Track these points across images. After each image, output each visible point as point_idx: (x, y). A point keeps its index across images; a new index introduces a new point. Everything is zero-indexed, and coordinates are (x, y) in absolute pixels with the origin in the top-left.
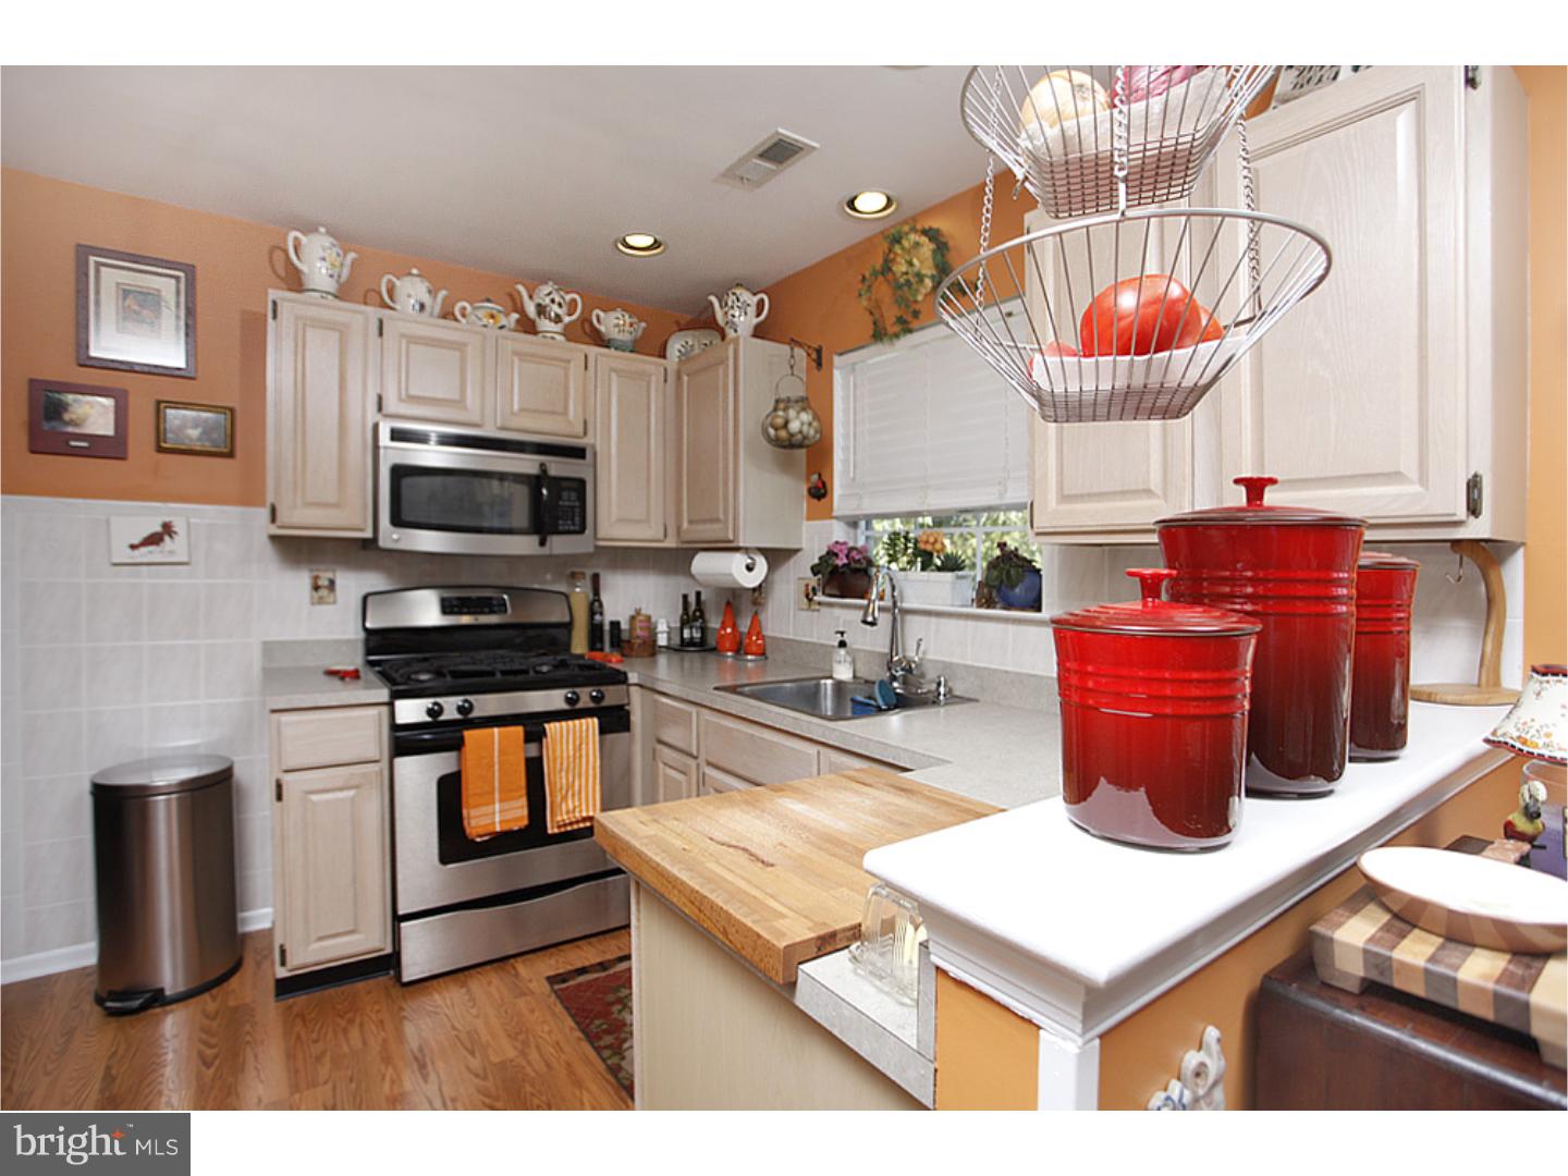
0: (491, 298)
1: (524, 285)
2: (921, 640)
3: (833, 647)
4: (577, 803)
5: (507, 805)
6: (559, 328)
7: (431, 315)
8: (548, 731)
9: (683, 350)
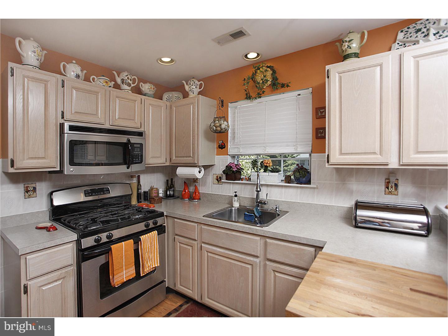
0: (104, 75)
1: (115, 71)
2: (267, 194)
3: (233, 196)
4: (151, 263)
5: (127, 271)
6: (129, 88)
7: (81, 80)
8: (141, 238)
9: (168, 98)
